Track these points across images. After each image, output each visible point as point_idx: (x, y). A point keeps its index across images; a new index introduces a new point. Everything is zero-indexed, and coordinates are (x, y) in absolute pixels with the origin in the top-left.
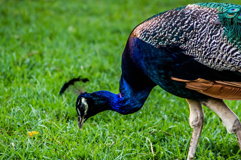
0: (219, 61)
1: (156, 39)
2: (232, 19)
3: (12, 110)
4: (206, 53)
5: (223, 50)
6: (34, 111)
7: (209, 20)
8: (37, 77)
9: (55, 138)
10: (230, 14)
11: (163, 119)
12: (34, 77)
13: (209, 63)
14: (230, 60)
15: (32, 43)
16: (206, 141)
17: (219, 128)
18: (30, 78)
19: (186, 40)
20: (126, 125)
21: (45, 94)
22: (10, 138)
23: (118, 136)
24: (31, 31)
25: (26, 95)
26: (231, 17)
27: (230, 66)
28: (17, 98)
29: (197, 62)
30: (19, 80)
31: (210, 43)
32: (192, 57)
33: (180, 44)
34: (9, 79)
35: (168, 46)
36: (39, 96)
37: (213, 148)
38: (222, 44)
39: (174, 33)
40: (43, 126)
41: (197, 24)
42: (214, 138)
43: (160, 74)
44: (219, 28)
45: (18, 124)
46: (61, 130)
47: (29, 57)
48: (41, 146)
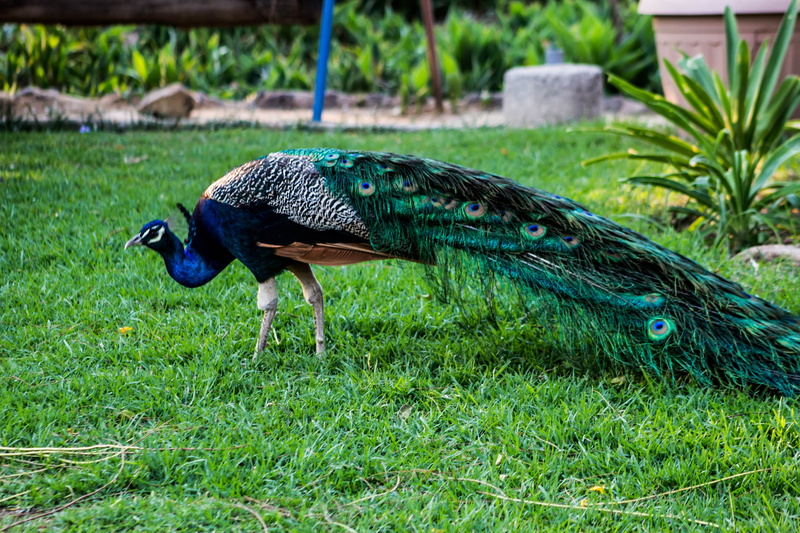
0: (320, 218)
1: (235, 196)
2: (333, 167)
3: (97, 303)
4: (302, 209)
5: (325, 203)
6: (124, 301)
7: (302, 168)
8: (125, 259)
9: (153, 333)
10: (329, 162)
11: (287, 298)
12: (121, 260)
13: (308, 222)
14: (335, 216)
15: (115, 218)
16: (342, 320)
17: (357, 303)
18: (115, 261)
19: (276, 194)
20: (240, 310)
21: (136, 280)
22: (97, 338)
23: (232, 324)
24: (112, 203)
25: (112, 283)
26: (331, 165)
27: (335, 223)
28: (102, 287)
29: (291, 221)
30: (103, 265)
31: (307, 196)
32: (286, 216)
33: (269, 200)
34: (90, 266)
35: (252, 203)
36: (129, 282)
37: (351, 328)
38: (323, 197)
39: (259, 186)
40: (137, 319)
41: (287, 173)
42: (351, 316)
43: (241, 241)
44: (317, 178)
45: (106, 319)
46: (160, 323)
47: (113, 235)
48: (137, 345)
